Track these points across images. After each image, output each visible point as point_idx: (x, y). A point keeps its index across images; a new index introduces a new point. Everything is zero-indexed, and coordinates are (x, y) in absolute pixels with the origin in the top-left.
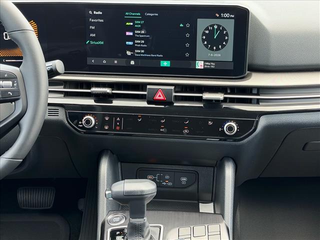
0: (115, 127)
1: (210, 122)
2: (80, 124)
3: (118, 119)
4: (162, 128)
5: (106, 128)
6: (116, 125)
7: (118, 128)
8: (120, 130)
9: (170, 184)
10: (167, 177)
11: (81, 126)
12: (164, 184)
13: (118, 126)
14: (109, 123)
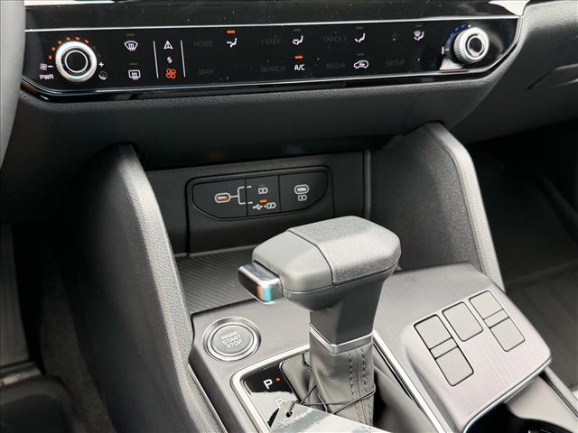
0: (163, 72)
1: (417, 34)
2: (45, 73)
3: (168, 45)
4: (299, 62)
5: (135, 77)
6: (163, 65)
7: (171, 74)
8: (179, 80)
9: (271, 206)
10: (263, 190)
11: (47, 77)
12: (258, 207)
13: (171, 66)
14: (142, 59)
